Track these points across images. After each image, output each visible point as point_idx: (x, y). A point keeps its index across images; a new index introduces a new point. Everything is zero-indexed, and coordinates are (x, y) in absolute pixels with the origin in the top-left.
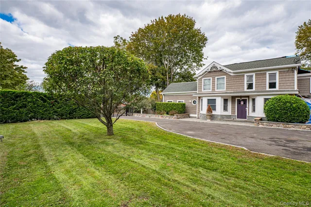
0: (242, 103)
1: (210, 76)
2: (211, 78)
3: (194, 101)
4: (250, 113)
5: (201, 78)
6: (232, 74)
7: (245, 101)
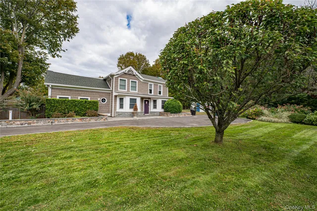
0: (147, 103)
1: (126, 78)
2: (127, 80)
3: (102, 99)
4: (151, 109)
5: (118, 77)
6: (142, 81)
7: (148, 101)
